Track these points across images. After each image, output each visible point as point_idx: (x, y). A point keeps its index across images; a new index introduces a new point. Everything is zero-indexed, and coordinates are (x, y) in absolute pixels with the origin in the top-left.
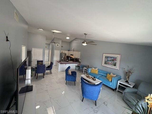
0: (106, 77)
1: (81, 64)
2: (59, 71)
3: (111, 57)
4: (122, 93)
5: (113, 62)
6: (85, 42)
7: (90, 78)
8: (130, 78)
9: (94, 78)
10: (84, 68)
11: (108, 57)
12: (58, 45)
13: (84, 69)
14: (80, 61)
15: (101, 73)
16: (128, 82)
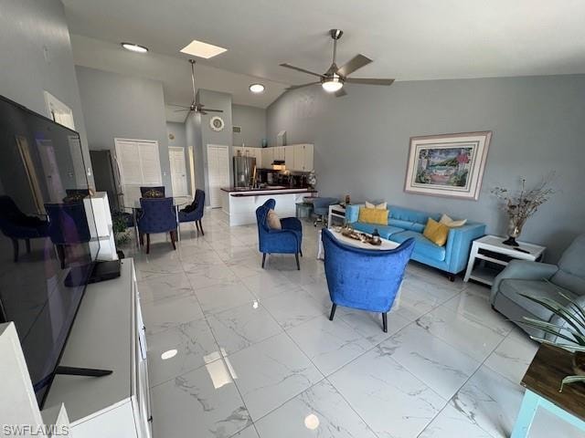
0: (422, 233)
1: (317, 195)
2: (231, 224)
3: (447, 151)
4: (489, 287)
5: (453, 171)
6: (335, 76)
7: (359, 239)
8: (524, 227)
9: (376, 234)
10: (331, 208)
11: (431, 150)
12: (217, 123)
13: (330, 213)
14: (313, 182)
15: (400, 219)
16: (518, 245)
